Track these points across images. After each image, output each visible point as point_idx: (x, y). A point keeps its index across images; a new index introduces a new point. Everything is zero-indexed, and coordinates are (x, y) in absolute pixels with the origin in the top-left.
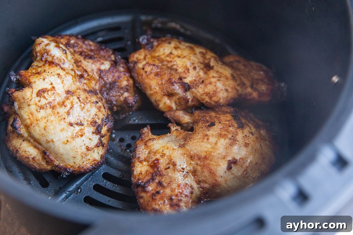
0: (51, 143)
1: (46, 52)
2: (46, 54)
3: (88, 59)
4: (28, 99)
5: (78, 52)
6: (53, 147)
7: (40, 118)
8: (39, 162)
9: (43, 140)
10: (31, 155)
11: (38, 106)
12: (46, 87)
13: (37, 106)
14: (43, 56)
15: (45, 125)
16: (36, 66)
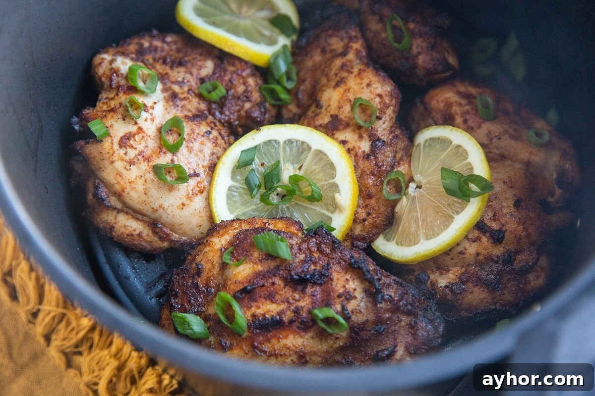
0: (161, 212)
1: (115, 72)
2: (115, 75)
3: (177, 67)
4: (109, 153)
5: (159, 59)
6: (164, 216)
7: (133, 179)
8: (149, 239)
9: (146, 209)
10: (135, 230)
11: (127, 162)
12: (129, 131)
13: (124, 162)
14: (111, 80)
15: (144, 187)
16: (105, 99)
